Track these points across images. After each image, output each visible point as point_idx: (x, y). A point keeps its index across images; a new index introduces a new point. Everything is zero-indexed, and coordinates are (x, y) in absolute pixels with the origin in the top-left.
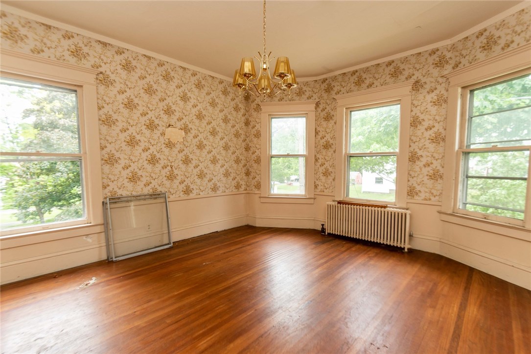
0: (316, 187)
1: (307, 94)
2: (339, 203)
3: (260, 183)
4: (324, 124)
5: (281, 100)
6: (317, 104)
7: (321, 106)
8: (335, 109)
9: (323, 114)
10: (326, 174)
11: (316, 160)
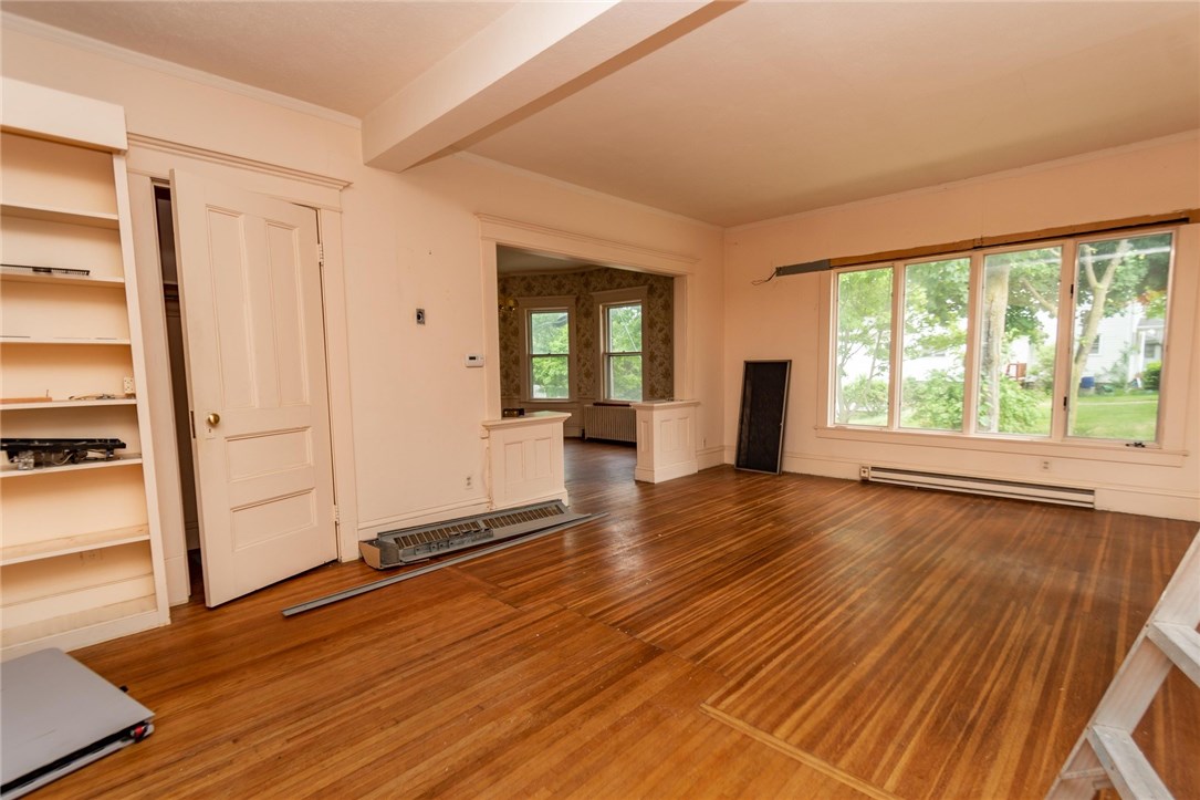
0: (579, 389)
1: (567, 287)
2: (596, 404)
3: (519, 387)
4: (584, 320)
5: (539, 294)
6: (578, 299)
7: (582, 301)
8: (592, 306)
9: (583, 310)
10: (588, 375)
11: (579, 360)
